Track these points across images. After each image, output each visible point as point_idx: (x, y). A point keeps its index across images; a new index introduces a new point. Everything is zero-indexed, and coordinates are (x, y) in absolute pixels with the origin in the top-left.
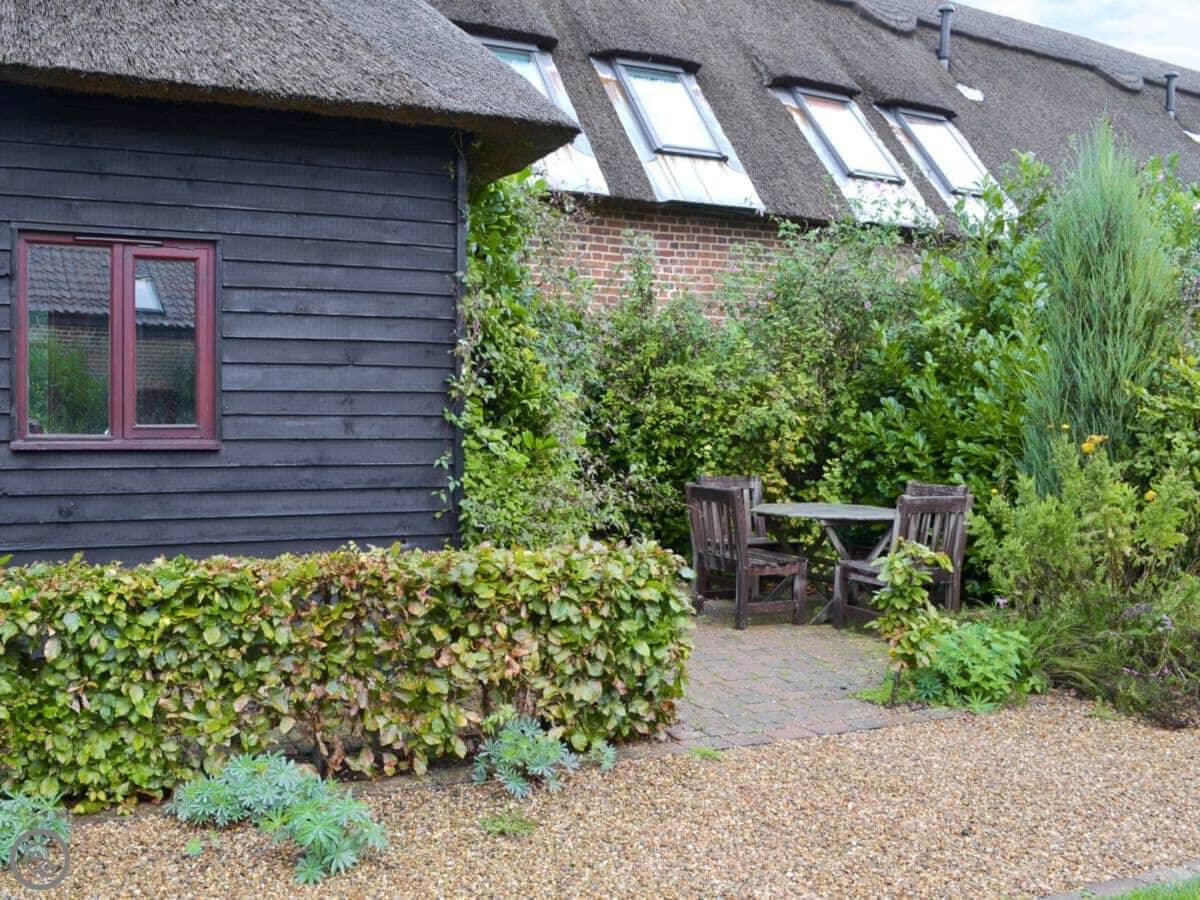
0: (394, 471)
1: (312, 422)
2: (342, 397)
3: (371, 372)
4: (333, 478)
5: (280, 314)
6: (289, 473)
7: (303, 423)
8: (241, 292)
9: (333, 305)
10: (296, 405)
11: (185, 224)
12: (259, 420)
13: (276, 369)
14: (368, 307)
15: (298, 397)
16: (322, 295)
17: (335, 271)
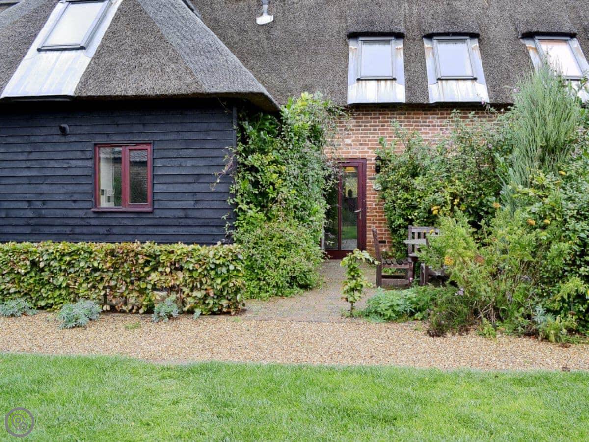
0: (211, 220)
1: (182, 202)
2: (192, 194)
3: (203, 185)
4: (190, 222)
5: (172, 166)
6: (175, 220)
7: (180, 203)
8: (159, 160)
9: (190, 163)
10: (177, 197)
11: (142, 138)
12: (166, 202)
13: (171, 185)
14: (202, 162)
15: (179, 194)
16: (186, 159)
17: (191, 150)
